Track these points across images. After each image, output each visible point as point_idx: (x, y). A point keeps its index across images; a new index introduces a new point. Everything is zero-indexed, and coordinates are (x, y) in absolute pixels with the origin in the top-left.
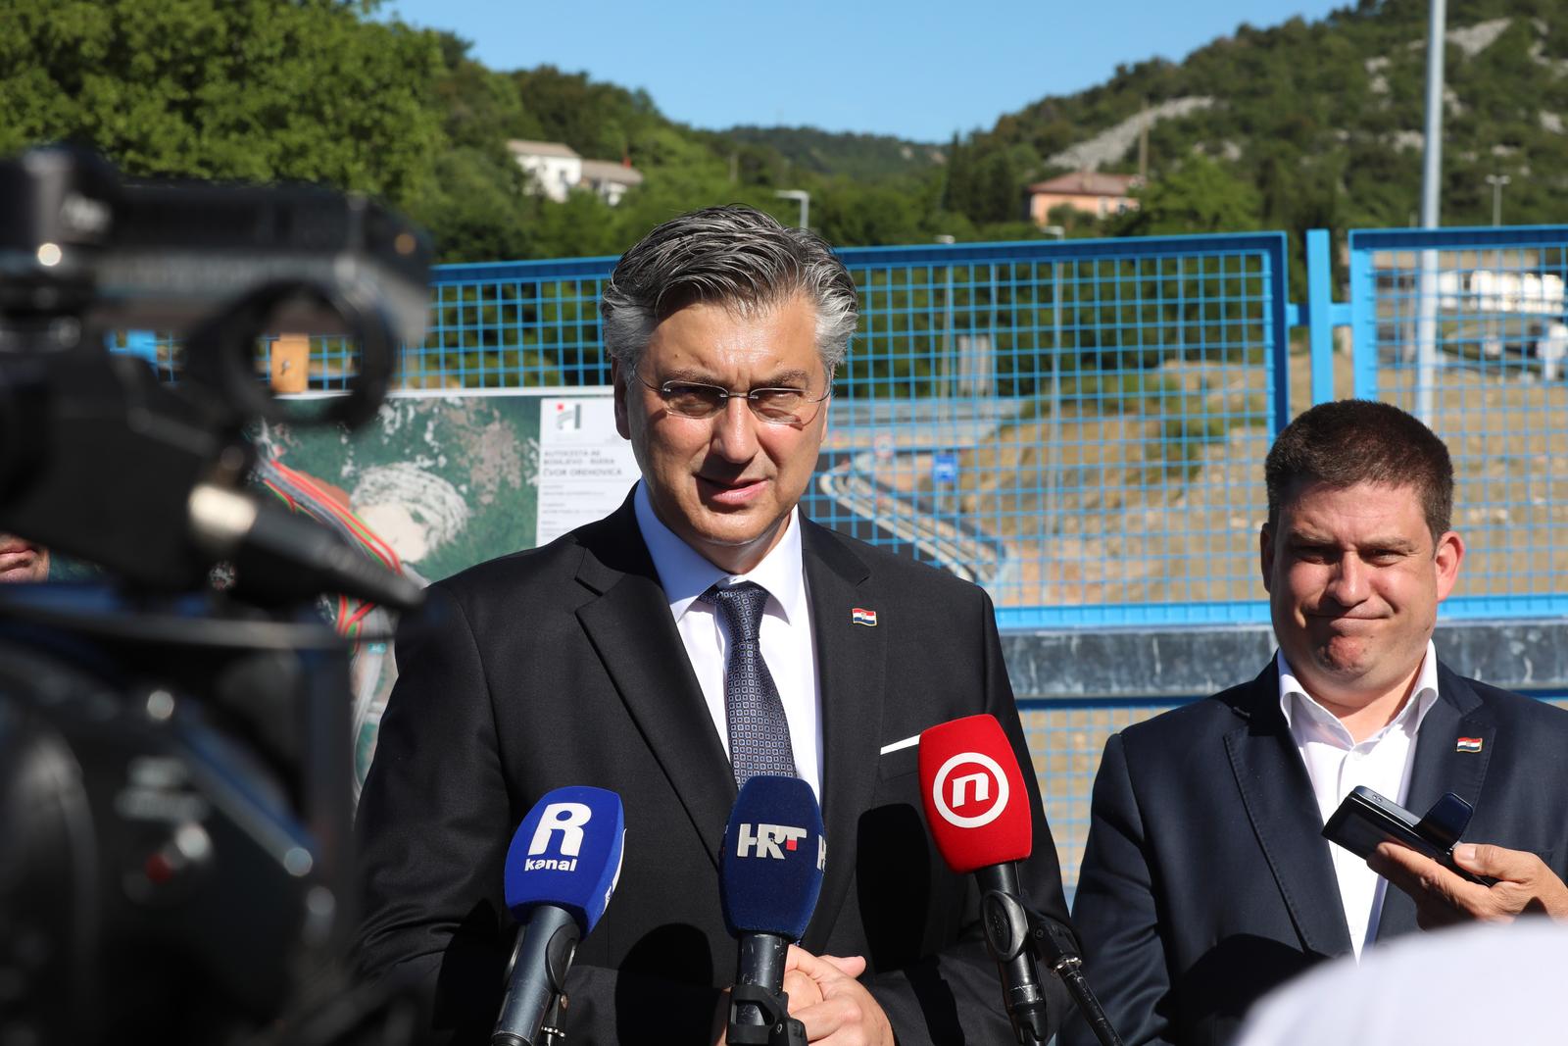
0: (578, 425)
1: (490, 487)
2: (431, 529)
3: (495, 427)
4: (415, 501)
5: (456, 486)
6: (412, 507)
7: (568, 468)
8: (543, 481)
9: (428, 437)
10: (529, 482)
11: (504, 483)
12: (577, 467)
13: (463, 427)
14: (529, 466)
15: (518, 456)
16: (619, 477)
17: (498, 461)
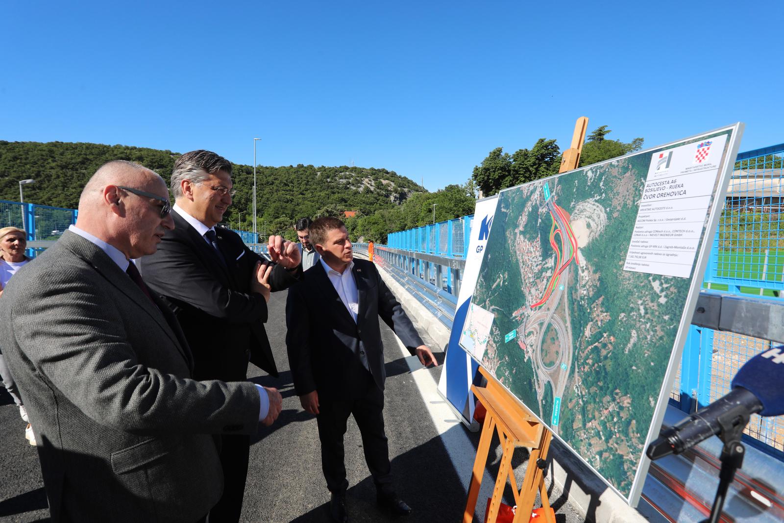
0: (667, 166)
1: (619, 208)
2: (592, 231)
3: (628, 174)
4: (589, 218)
5: (605, 209)
6: (587, 220)
7: (656, 193)
8: (642, 203)
9: (601, 184)
10: (636, 203)
11: (625, 205)
12: (661, 192)
13: (615, 177)
14: (638, 194)
15: (634, 189)
16: (684, 196)
17: (626, 193)
